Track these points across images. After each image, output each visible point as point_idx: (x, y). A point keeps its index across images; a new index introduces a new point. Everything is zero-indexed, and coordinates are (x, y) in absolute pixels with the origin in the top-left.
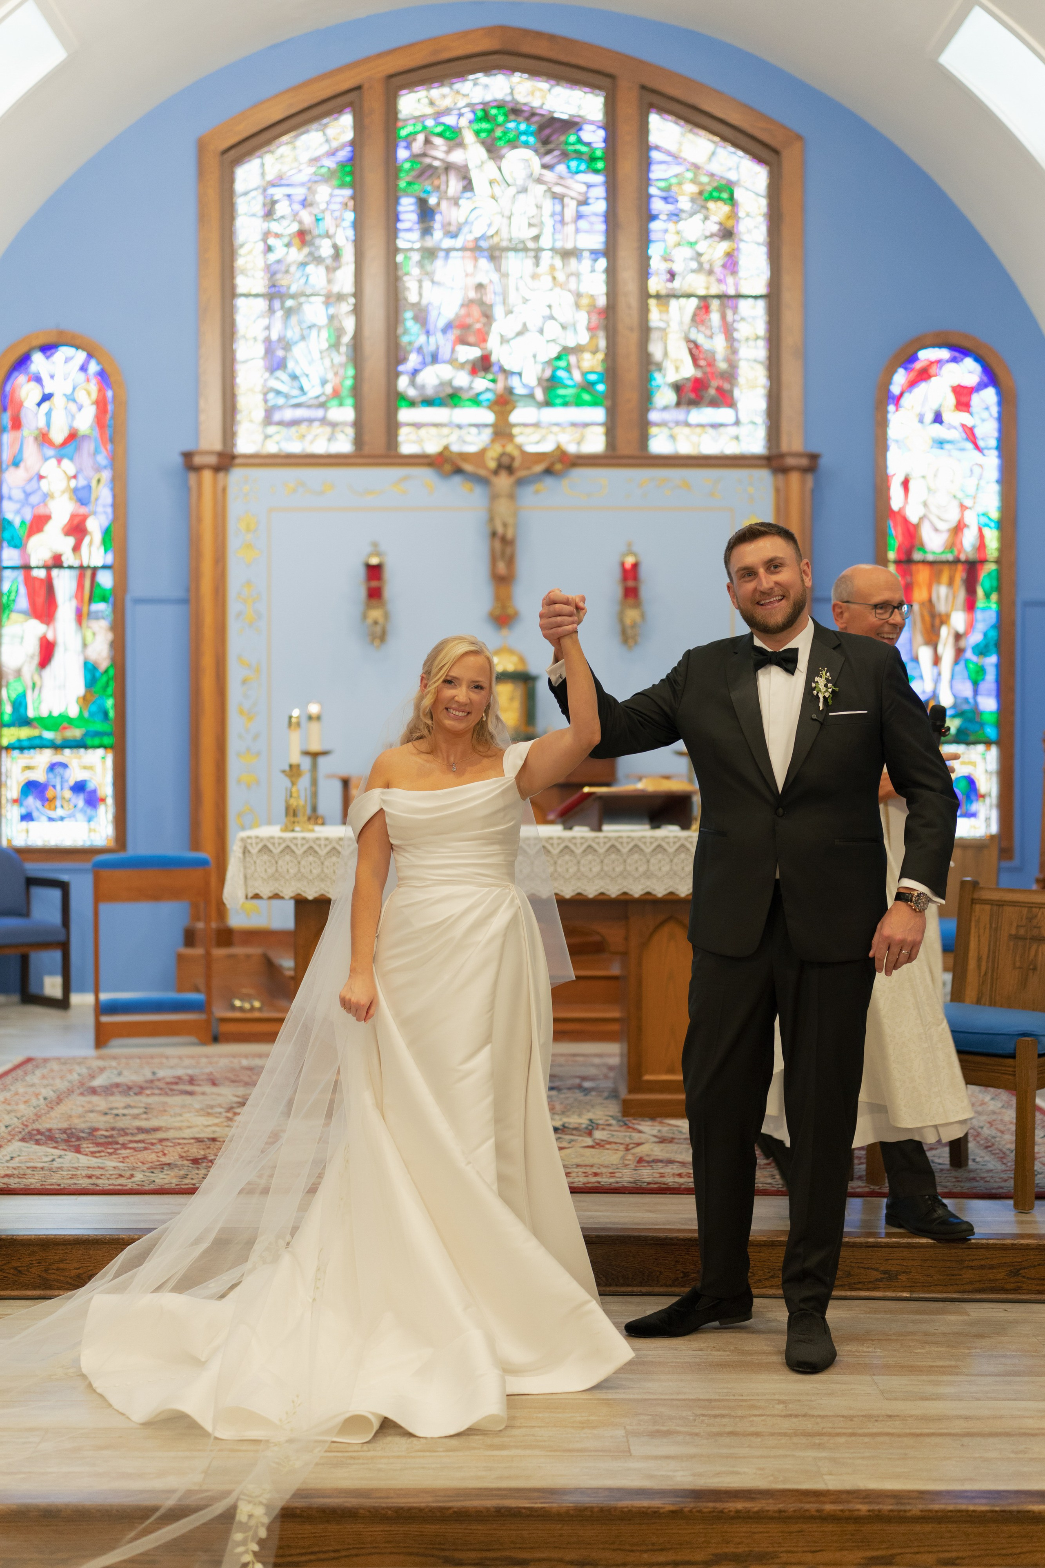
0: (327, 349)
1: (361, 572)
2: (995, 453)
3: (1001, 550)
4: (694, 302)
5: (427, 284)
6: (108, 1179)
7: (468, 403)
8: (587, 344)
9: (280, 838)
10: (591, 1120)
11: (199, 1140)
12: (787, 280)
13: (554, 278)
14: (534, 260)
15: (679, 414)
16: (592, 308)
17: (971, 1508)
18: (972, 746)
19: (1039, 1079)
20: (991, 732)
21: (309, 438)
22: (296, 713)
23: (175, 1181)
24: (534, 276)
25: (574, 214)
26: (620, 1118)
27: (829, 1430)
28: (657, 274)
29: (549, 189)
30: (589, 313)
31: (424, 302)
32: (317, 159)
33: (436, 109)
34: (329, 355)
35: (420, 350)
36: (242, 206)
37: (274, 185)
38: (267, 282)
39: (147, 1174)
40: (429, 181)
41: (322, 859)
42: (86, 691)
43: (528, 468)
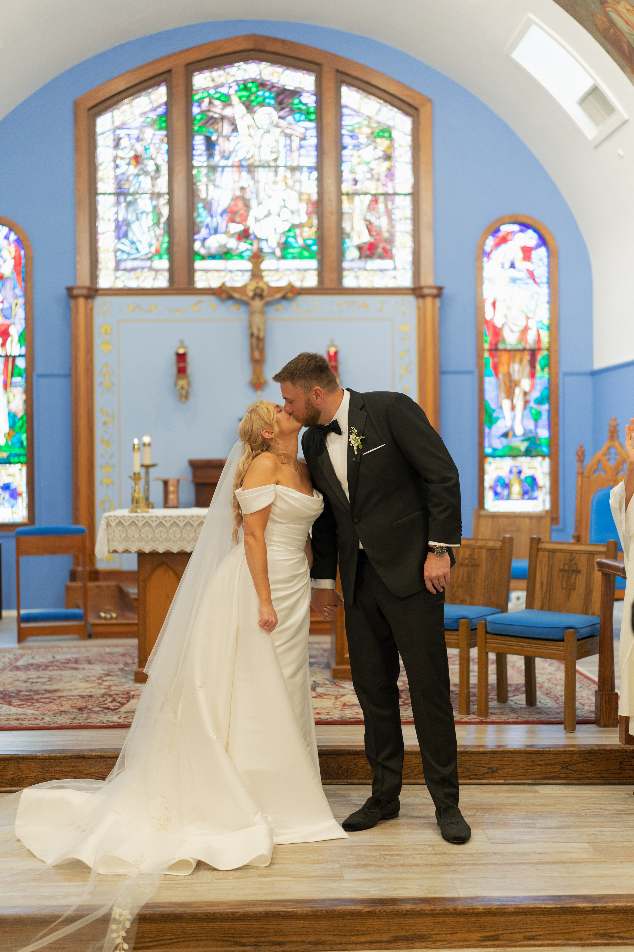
0: (152, 226)
1: (174, 358)
2: (546, 286)
3: (550, 343)
4: (369, 198)
5: (211, 187)
6: (29, 721)
7: (236, 257)
8: (306, 222)
9: (129, 517)
10: (314, 682)
11: (82, 697)
12: (423, 185)
13: (286, 184)
14: (274, 173)
15: (360, 264)
16: (309, 202)
17: (544, 906)
18: (534, 458)
19: (577, 654)
20: (545, 450)
21: (142, 278)
22: (136, 441)
23: (68, 721)
24: (275, 183)
25: (298, 145)
26: (332, 680)
27: (460, 862)
28: (347, 181)
29: (283, 131)
30: (307, 204)
31: (209, 198)
32: (145, 113)
33: (216, 84)
34: (153, 229)
35: (207, 226)
36: (101, 141)
37: (119, 129)
38: (116, 186)
39: (52, 717)
40: (212, 127)
41: (154, 529)
42: (10, 430)
43: (272, 296)
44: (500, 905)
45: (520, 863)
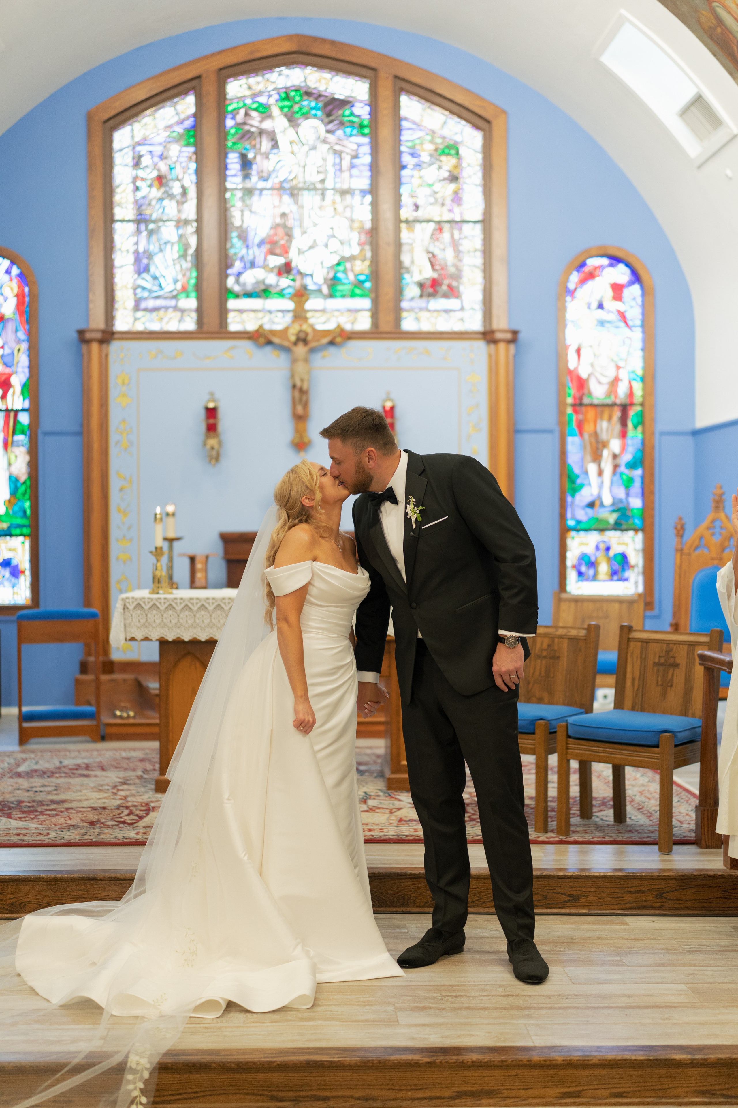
0: (178, 258)
1: (202, 413)
2: (639, 330)
3: (644, 396)
4: (432, 226)
5: (247, 213)
6: (32, 836)
7: (276, 295)
8: (358, 254)
9: (149, 598)
10: (365, 793)
11: (94, 809)
12: (496, 210)
13: (335, 209)
14: (321, 196)
15: (422, 303)
16: (362, 230)
17: (633, 1058)
18: (625, 532)
19: (675, 762)
20: (638, 522)
21: (166, 320)
22: (158, 510)
23: (78, 837)
24: (321, 208)
25: (349, 165)
26: (386, 791)
27: (535, 1005)
28: (406, 206)
29: (332, 147)
30: (359, 233)
31: (245, 226)
32: (170, 126)
33: (253, 92)
34: (179, 262)
35: (242, 259)
36: (118, 158)
37: (140, 145)
38: (135, 212)
39: (58, 832)
40: (248, 142)
41: (178, 613)
42: (11, 497)
43: (318, 341)
45: (606, 1007)
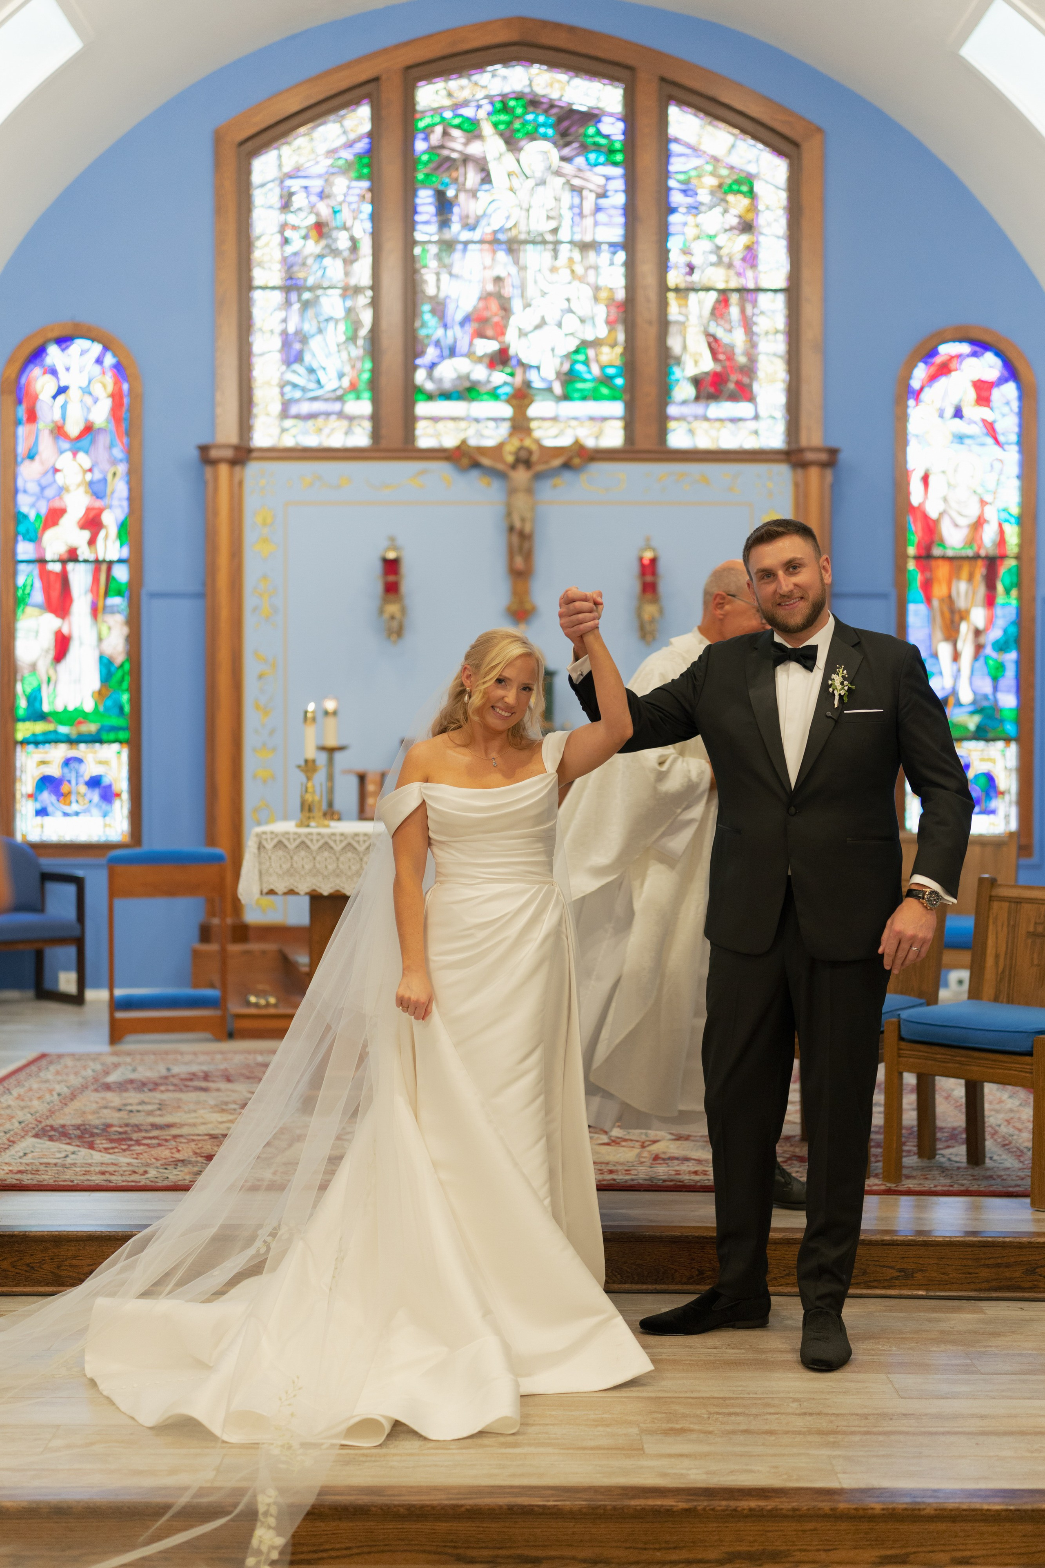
0: (345, 342)
1: (378, 567)
3: (1021, 546)
4: (713, 296)
5: (445, 277)
6: (122, 1175)
7: (485, 397)
8: (606, 337)
9: (295, 834)
11: (210, 1136)
12: (806, 274)
13: (573, 271)
14: (552, 253)
15: (698, 409)
16: (611, 302)
17: (986, 1507)
18: (992, 743)
20: (1010, 729)
21: (326, 431)
22: (311, 707)
23: (188, 1177)
24: (553, 270)
25: (593, 206)
27: (844, 1428)
28: (677, 267)
29: (568, 182)
30: (607, 306)
31: (442, 295)
32: (334, 151)
33: (455, 101)
34: (346, 349)
35: (437, 344)
36: (259, 197)
37: (291, 177)
38: (284, 275)
39: (161, 1170)
40: (447, 174)
41: (338, 855)
42: (102, 686)
43: (546, 462)
44: (911, 1503)
45: (948, 1433)
